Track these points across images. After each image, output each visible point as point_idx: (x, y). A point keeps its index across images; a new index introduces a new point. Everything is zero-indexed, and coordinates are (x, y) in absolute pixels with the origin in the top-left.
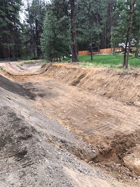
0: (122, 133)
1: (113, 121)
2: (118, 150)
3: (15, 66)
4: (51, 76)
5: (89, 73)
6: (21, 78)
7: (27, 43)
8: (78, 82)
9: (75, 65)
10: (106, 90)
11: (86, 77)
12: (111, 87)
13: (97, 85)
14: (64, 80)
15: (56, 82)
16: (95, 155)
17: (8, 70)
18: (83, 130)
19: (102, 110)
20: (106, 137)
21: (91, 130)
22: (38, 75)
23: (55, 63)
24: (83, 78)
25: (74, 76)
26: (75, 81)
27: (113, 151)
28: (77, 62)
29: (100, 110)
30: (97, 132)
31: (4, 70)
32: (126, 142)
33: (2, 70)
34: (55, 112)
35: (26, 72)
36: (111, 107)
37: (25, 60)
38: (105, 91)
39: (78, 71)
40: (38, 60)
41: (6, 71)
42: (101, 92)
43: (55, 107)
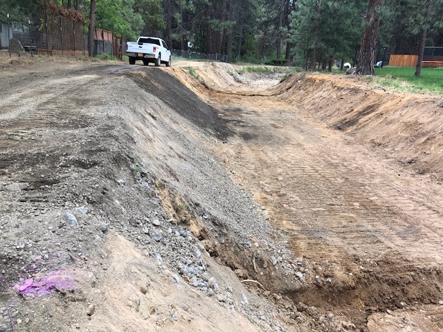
0: (406, 260)
1: (397, 227)
2: (376, 296)
3: (223, 72)
4: (293, 103)
5: (389, 104)
6: (227, 98)
7: (266, 23)
8: (351, 123)
9: (360, 82)
10: (419, 152)
11: (377, 112)
12: (436, 145)
13: (399, 136)
14: (321, 114)
15: (298, 116)
16: (297, 285)
17: (205, 78)
18: (303, 225)
19: (381, 196)
20: (355, 256)
21: (324, 230)
22: (266, 98)
23: (315, 73)
24: (368, 113)
25: (347, 107)
26: (345, 119)
27: (357, 292)
28: (368, 76)
29: (376, 195)
30: (337, 238)
31: (196, 75)
32: (410, 285)
33: (192, 75)
34: (256, 174)
35: (244, 89)
36: (413, 194)
37: (253, 62)
38: (416, 155)
39: (361, 95)
40: (283, 68)
41: (200, 79)
42: (403, 154)
43: (264, 164)
